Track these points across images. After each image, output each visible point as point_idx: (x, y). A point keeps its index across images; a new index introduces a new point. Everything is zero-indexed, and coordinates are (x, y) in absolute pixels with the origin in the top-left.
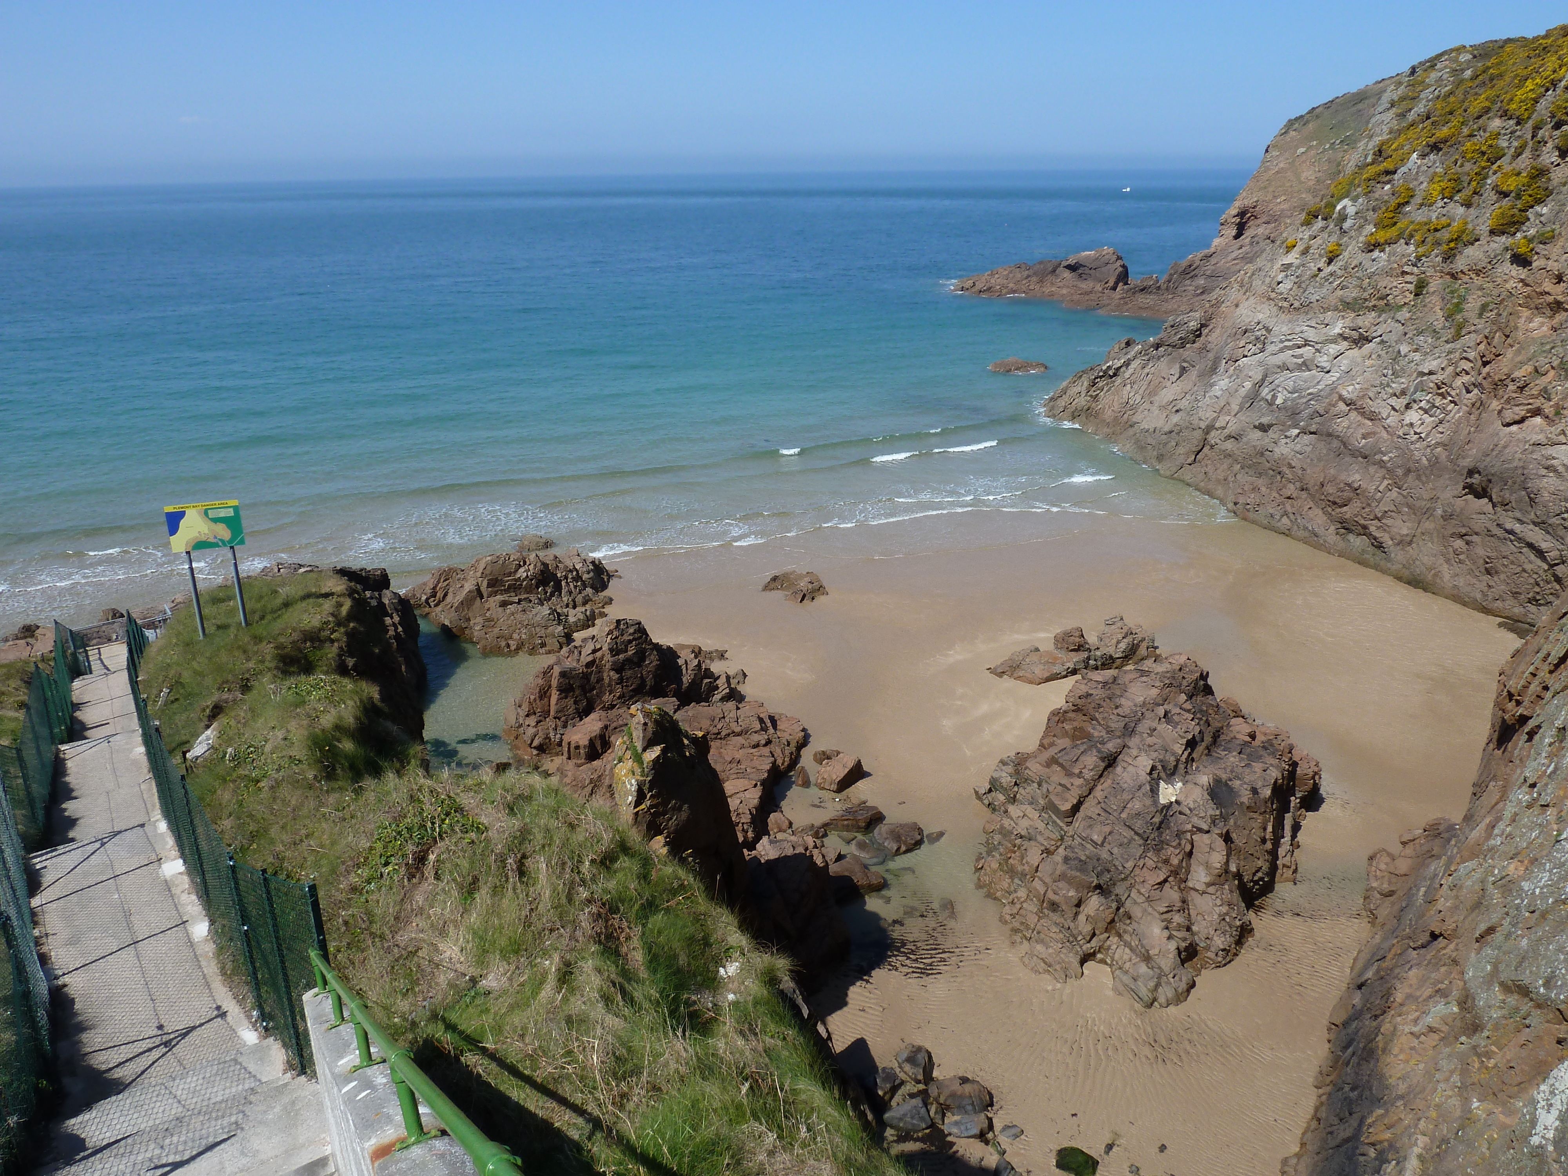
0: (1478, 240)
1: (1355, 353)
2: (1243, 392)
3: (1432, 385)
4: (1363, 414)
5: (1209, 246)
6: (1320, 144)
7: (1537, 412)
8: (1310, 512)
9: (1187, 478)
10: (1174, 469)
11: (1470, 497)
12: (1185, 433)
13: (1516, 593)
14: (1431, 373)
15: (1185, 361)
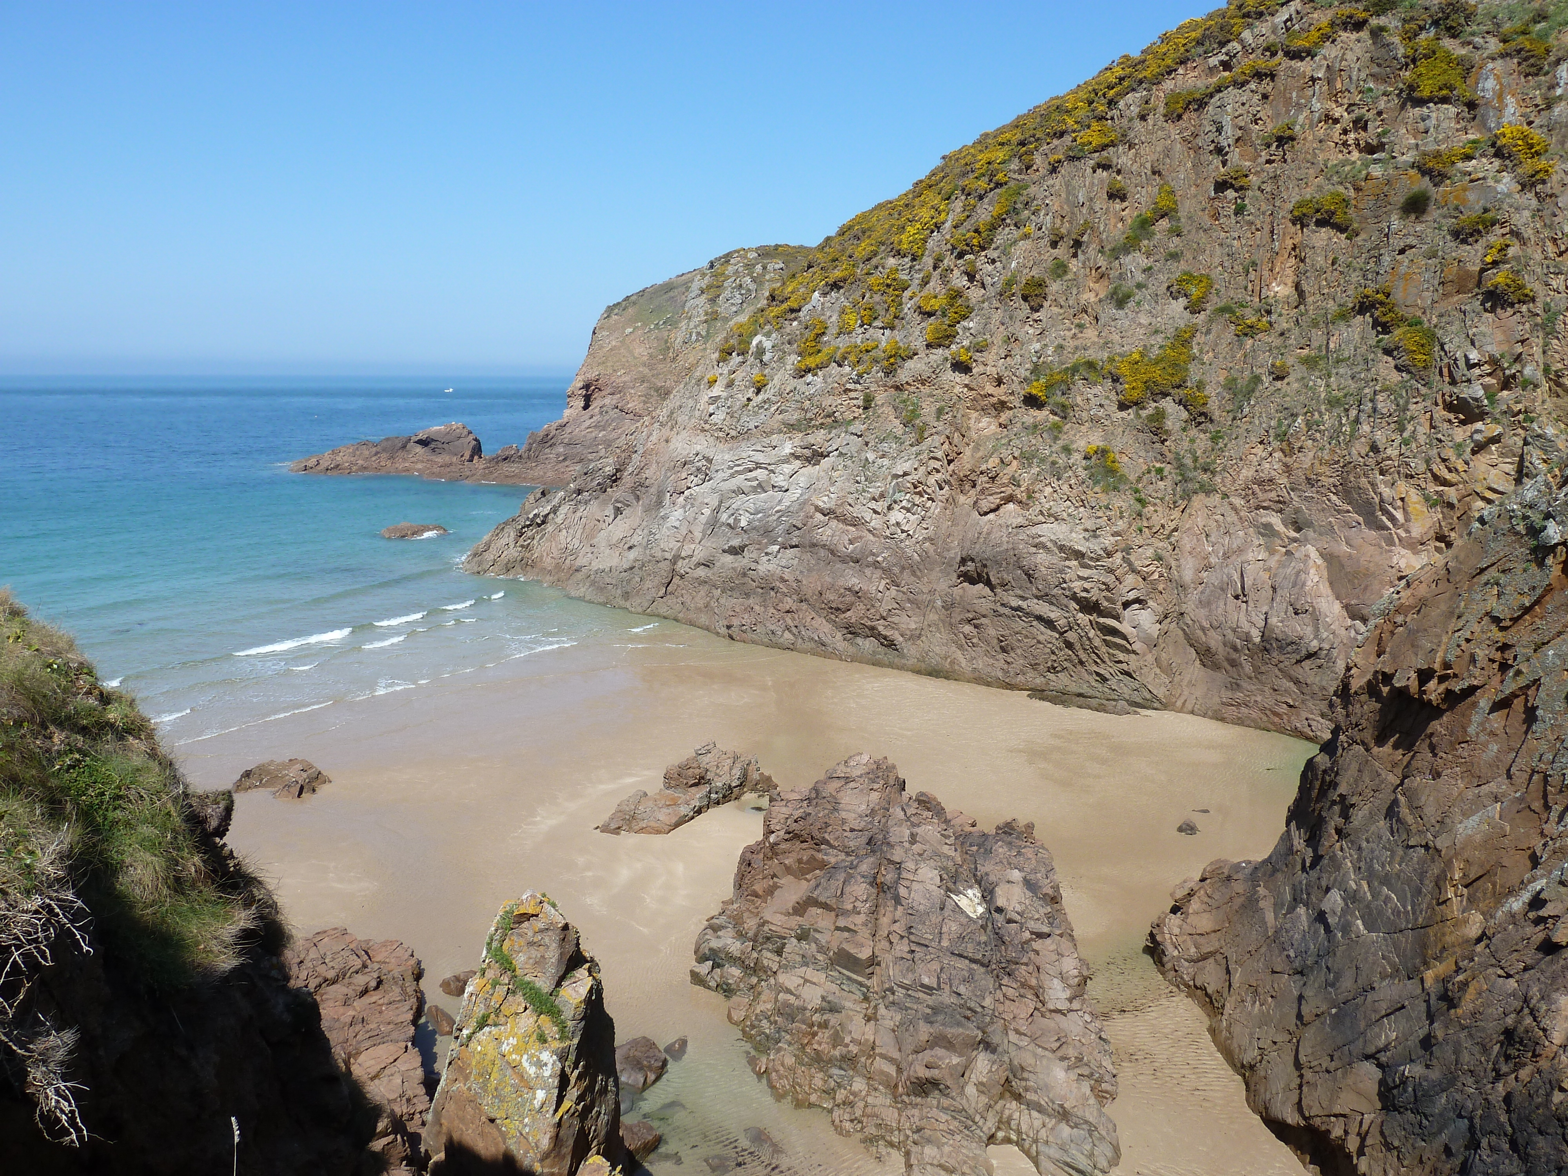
0: (916, 354)
1: (810, 470)
2: (703, 519)
3: (909, 485)
4: (845, 521)
5: (562, 417)
6: (645, 325)
7: (1010, 499)
8: (814, 622)
9: (663, 610)
10: (646, 605)
11: (965, 584)
12: (650, 567)
13: (1036, 664)
14: (905, 474)
15: (617, 501)
